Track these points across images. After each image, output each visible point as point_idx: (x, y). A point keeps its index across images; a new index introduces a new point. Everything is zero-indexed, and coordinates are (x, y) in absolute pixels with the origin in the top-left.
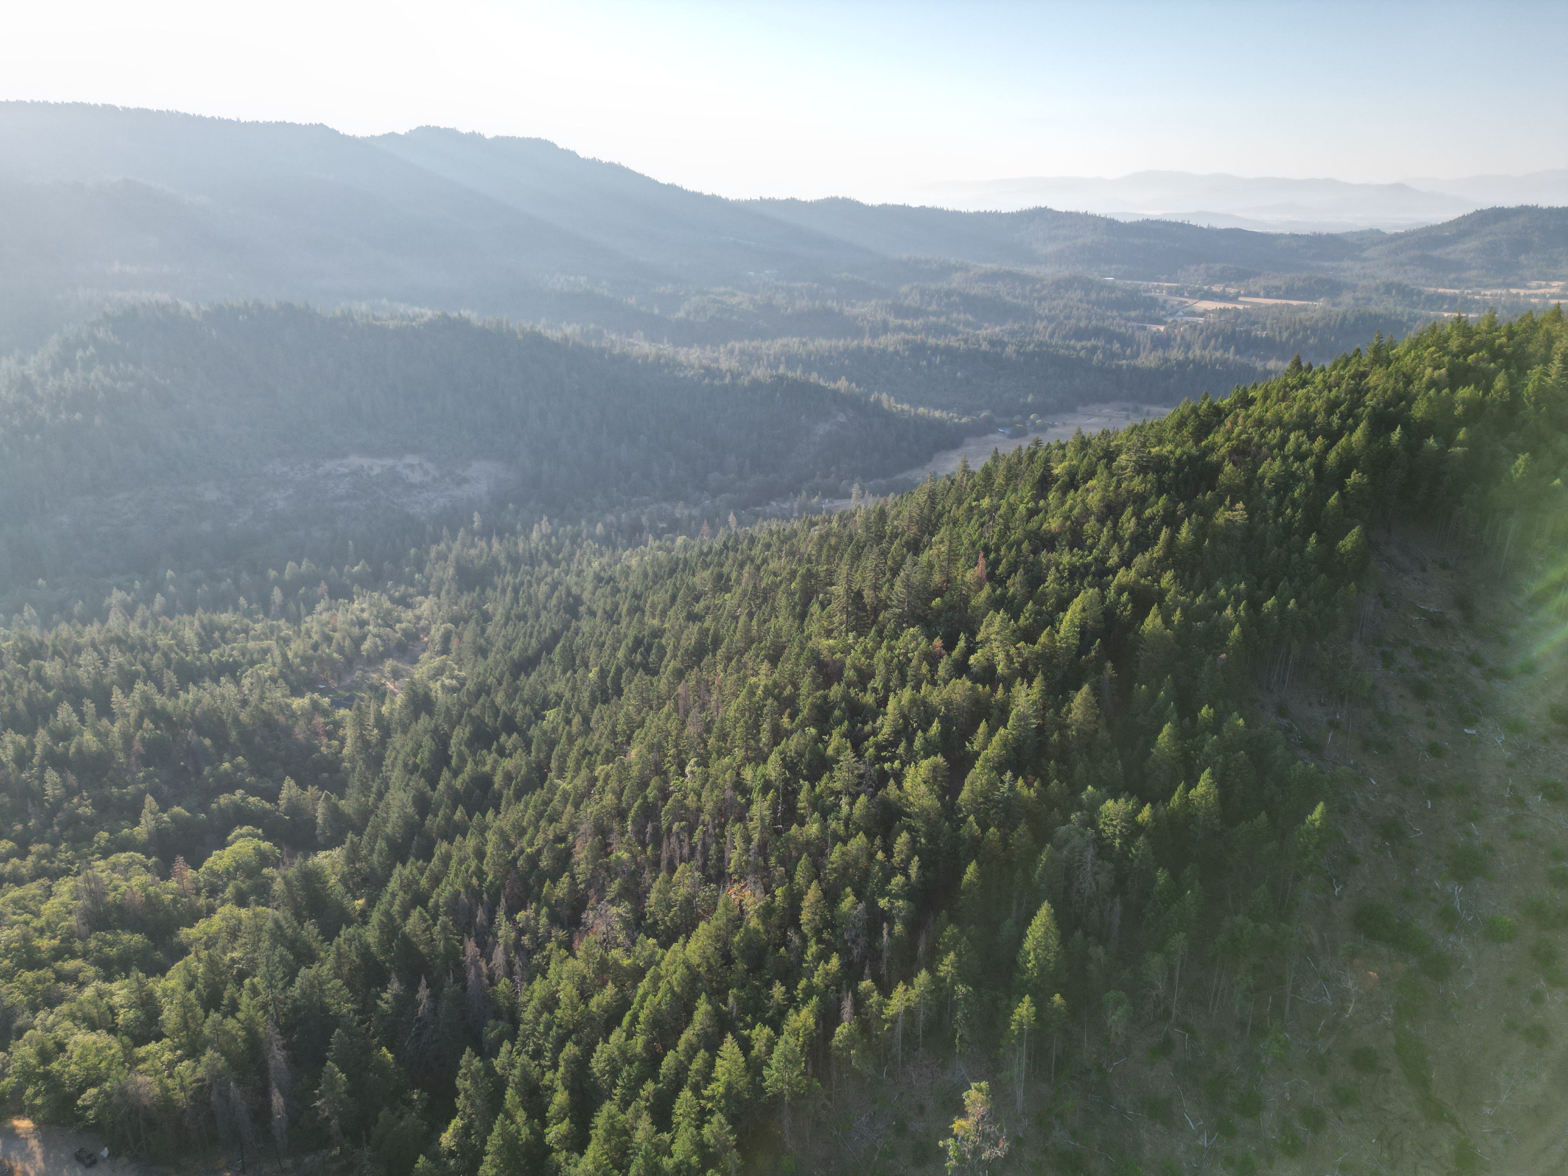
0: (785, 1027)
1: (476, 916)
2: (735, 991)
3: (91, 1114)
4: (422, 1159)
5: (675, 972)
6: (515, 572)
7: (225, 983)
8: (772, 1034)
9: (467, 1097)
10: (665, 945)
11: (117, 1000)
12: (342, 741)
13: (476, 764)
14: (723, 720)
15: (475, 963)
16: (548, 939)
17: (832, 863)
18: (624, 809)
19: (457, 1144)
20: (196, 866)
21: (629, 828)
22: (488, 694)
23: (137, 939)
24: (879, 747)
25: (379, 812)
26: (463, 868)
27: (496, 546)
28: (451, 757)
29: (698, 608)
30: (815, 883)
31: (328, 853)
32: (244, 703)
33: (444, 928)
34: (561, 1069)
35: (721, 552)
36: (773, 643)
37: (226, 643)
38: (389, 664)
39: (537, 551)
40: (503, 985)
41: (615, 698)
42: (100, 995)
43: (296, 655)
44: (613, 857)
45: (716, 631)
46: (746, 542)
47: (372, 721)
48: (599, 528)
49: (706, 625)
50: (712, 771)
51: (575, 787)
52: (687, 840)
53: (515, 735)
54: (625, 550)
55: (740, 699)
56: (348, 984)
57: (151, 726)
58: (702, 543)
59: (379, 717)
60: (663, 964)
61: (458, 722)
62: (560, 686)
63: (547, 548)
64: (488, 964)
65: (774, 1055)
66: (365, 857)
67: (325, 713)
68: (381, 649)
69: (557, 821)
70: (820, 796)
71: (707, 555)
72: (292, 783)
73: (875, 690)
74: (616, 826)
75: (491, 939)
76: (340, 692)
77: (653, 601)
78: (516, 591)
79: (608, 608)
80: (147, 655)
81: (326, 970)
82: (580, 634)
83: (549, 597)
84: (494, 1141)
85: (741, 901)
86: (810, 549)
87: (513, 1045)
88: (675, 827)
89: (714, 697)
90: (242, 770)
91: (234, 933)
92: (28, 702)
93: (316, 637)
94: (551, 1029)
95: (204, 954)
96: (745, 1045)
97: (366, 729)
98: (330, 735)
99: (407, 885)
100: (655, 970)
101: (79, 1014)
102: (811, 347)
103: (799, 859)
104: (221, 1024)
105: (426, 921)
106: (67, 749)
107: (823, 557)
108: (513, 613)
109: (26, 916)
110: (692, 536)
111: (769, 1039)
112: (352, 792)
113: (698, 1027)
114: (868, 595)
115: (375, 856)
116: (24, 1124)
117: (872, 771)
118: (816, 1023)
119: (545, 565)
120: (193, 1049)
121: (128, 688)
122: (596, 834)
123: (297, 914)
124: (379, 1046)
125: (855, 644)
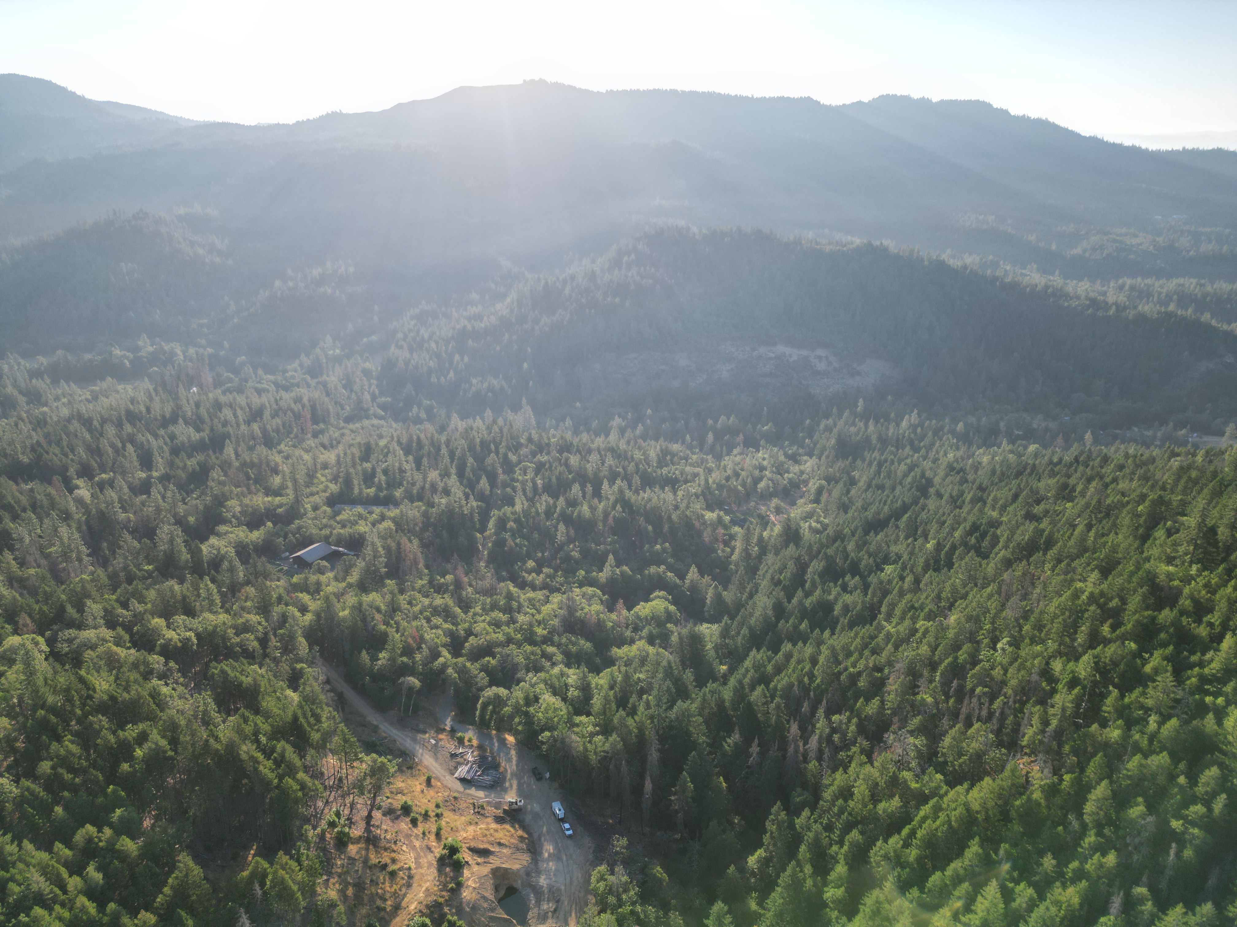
0: (1049, 895)
1: (802, 707)
2: (1007, 846)
3: (544, 747)
4: (732, 868)
5: (955, 809)
6: (882, 451)
7: (632, 693)
8: (1035, 896)
9: (772, 837)
10: (952, 785)
11: (570, 681)
12: (733, 549)
13: (824, 592)
14: (1042, 613)
15: (795, 741)
16: (854, 743)
17: (1128, 770)
18: (935, 662)
19: (759, 868)
20: (629, 609)
21: (937, 678)
22: (843, 541)
23: (587, 646)
24: (1203, 679)
25: (748, 607)
26: (799, 667)
27: (871, 427)
28: (806, 581)
29: (1038, 510)
30: (1105, 783)
31: (709, 625)
32: (677, 507)
33: (778, 707)
34: (846, 848)
35: (1071, 465)
36: (1106, 557)
37: (673, 464)
38: (775, 502)
39: (904, 437)
40: (813, 765)
41: (946, 569)
42: (562, 674)
43: (714, 482)
44: (919, 697)
45: (1051, 534)
46: (1099, 459)
47: (755, 541)
48: (960, 426)
49: (1042, 526)
50: (1022, 653)
51: (898, 632)
52: (987, 705)
53: (857, 578)
54: (979, 448)
55: (1063, 599)
56: (706, 722)
57: (621, 509)
58: (1053, 453)
59: (761, 539)
60: (945, 799)
61: (816, 557)
62: (900, 548)
63: (912, 436)
64: (804, 745)
65: (1033, 915)
66: (733, 636)
67: (726, 527)
68: (771, 489)
69: (878, 654)
70: (1128, 707)
71: (1056, 465)
72: (696, 570)
73: (1211, 625)
74: (926, 673)
75: (810, 727)
76: (738, 515)
77: (995, 496)
78: (880, 465)
79: (954, 494)
80: (626, 462)
81: (694, 707)
82: (926, 511)
83: (905, 475)
84: (784, 878)
85: (1028, 773)
86: (1168, 478)
87: (812, 814)
88: (978, 690)
89: (1038, 590)
90: (667, 553)
91: (643, 661)
92: (558, 478)
93: (729, 472)
94: (843, 814)
95: (623, 669)
96: (1007, 895)
97: (750, 545)
98: (726, 543)
99: (758, 667)
100: (938, 801)
101: (549, 682)
102: (1209, 288)
103: (1094, 755)
104: (624, 719)
105: (766, 697)
106: (573, 512)
107: (1180, 487)
108: (874, 482)
109: (534, 611)
110: (1045, 447)
111: (1031, 899)
112: (732, 587)
113: (967, 862)
114: (1223, 533)
115: (740, 638)
116: (510, 739)
117: (1191, 699)
118: (1081, 905)
119: (908, 449)
120: (606, 730)
121: (612, 482)
122: (908, 675)
123: (683, 662)
124: (719, 774)
125: (1198, 576)
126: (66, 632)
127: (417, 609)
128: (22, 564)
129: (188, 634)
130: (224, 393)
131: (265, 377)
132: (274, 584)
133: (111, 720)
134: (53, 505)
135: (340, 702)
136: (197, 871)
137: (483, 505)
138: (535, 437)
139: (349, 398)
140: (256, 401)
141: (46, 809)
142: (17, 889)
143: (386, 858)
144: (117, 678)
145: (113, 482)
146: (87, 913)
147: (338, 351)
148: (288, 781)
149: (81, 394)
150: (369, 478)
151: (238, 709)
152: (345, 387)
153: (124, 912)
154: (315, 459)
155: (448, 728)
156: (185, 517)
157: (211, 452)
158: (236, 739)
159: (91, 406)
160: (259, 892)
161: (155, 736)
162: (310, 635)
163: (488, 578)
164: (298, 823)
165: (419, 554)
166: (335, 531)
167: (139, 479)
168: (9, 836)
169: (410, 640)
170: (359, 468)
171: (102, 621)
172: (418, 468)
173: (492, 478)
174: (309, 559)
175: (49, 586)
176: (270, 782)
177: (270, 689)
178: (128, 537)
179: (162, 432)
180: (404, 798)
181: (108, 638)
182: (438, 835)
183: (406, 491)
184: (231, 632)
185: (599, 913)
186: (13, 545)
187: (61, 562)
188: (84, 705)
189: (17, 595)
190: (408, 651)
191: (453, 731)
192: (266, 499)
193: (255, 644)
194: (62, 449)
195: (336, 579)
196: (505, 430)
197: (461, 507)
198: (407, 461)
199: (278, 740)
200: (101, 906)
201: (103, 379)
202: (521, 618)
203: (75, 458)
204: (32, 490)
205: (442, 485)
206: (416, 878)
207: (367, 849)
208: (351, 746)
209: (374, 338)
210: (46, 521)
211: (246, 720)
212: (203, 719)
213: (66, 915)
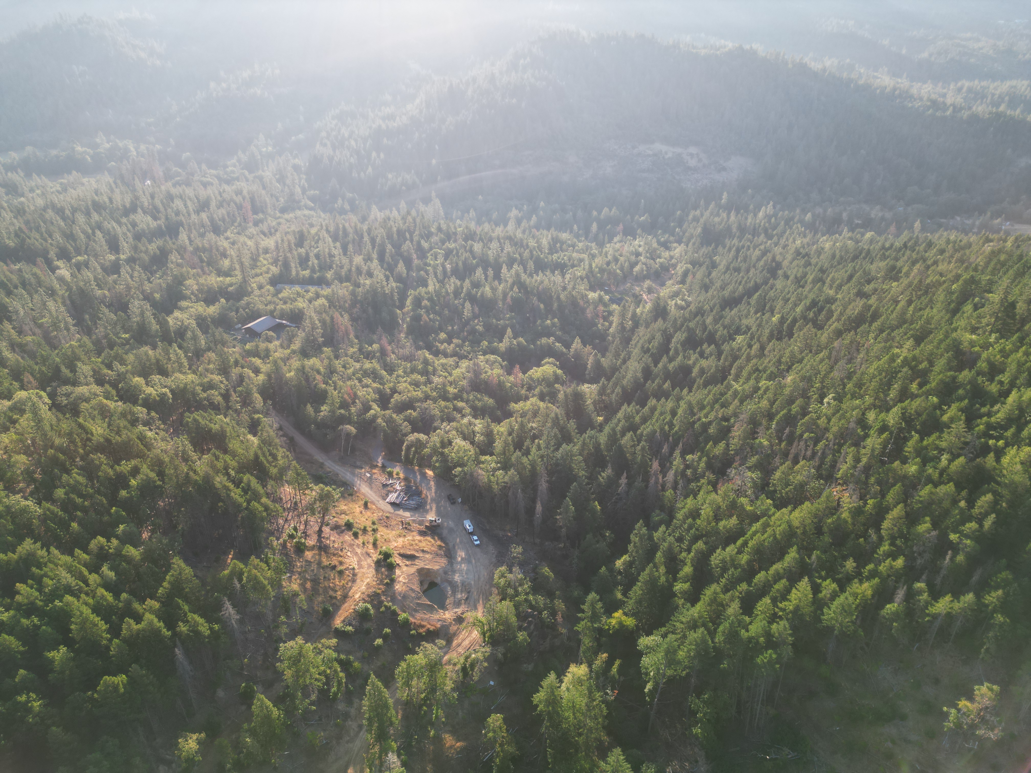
0: (848, 588)
1: (663, 449)
2: (818, 552)
3: (457, 479)
4: (604, 568)
5: (780, 526)
6: (740, 238)
7: (526, 438)
8: (838, 589)
9: (635, 546)
10: (779, 506)
11: (477, 429)
12: (611, 324)
13: (684, 358)
14: (863, 374)
15: (656, 474)
16: (703, 477)
17: (920, 497)
18: (773, 413)
19: (624, 569)
20: (524, 373)
21: (773, 426)
22: (703, 316)
23: (490, 401)
24: (989, 426)
25: (622, 371)
26: (662, 418)
27: (733, 218)
28: (670, 349)
29: (868, 288)
30: (900, 506)
31: (589, 385)
32: (564, 288)
33: (643, 449)
34: (692, 554)
35: (900, 249)
36: (921, 327)
37: (562, 251)
38: (647, 283)
39: (760, 226)
40: (669, 493)
41: (787, 338)
42: (470, 424)
43: (597, 267)
44: (757, 441)
45: (877, 308)
46: (924, 245)
47: (629, 316)
48: (809, 216)
49: (870, 302)
50: (844, 406)
51: (743, 390)
52: (811, 447)
53: (713, 346)
54: (823, 235)
55: (881, 362)
56: (585, 460)
57: (517, 290)
58: (886, 240)
59: (634, 314)
60: (773, 518)
61: (680, 329)
62: (750, 321)
63: (767, 225)
64: (663, 478)
65: (835, 603)
66: (608, 394)
67: (605, 305)
68: (645, 273)
69: (726, 407)
70: (926, 448)
71: (887, 250)
72: (579, 341)
73: (1001, 383)
74: (764, 422)
75: (668, 464)
76: (616, 294)
77: (833, 278)
78: (738, 251)
79: (799, 275)
80: (522, 249)
81: (576, 449)
82: (774, 290)
83: (759, 259)
84: (644, 576)
85: (840, 498)
86: (980, 261)
87: (667, 529)
88: (806, 435)
89: (861, 355)
90: (556, 327)
91: (535, 413)
92: (464, 263)
93: (610, 257)
94: (692, 529)
95: (519, 420)
96: (816, 589)
97: (625, 320)
98: (605, 319)
99: (628, 418)
100: (767, 520)
101: (460, 430)
103: (894, 485)
104: (520, 458)
105: (634, 441)
106: (477, 293)
107: (990, 269)
108: (732, 265)
109: (446, 374)
110: (879, 233)
111: (834, 591)
112: (609, 355)
113: (786, 564)
114: (1021, 307)
115: (614, 396)
116: (430, 473)
117: (977, 442)
118: (873, 596)
119: (763, 236)
120: (505, 466)
121: (510, 266)
122: (749, 423)
123: (567, 414)
124: (594, 500)
125: (996, 343)
126: (64, 388)
127: (350, 371)
128: (20, 332)
129: (164, 390)
130: (174, 185)
131: (208, 171)
132: (231, 350)
133: (108, 458)
134: (40, 283)
135: (292, 444)
136: (188, 571)
137: (401, 285)
138: (444, 227)
139: (282, 191)
140: (203, 193)
141: (65, 525)
142: (50, 582)
143: (335, 561)
144: (109, 425)
145: (88, 263)
146: (106, 600)
147: (270, 148)
148: (254, 504)
149: (53, 186)
150: (304, 262)
151: (210, 449)
152: (278, 181)
153: (134, 599)
154: (257, 244)
155: (380, 465)
156: (152, 293)
157: (168, 238)
158: (211, 472)
159: (61, 197)
160: (238, 586)
161: (145, 469)
162: (265, 392)
163: (408, 346)
164: (264, 535)
165: (350, 327)
166: (278, 307)
167: (110, 261)
168: (39, 544)
169: (346, 396)
170: (295, 253)
171: (92, 379)
172: (345, 254)
173: (408, 263)
174: (258, 330)
175: (45, 351)
176: (240, 505)
177: (234, 434)
178: (106, 311)
179: (124, 220)
180: (347, 518)
181: (98, 393)
182: (375, 545)
183: (336, 273)
184: (199, 389)
185: (501, 601)
186: (10, 317)
187: (52, 331)
188: (84, 446)
189: (20, 358)
190: (344, 405)
191: (384, 467)
192: (218, 279)
193: (219, 398)
194: (42, 235)
195: (282, 346)
196: (418, 220)
197: (383, 287)
198: (335, 247)
199: (244, 474)
200: (117, 596)
201: (69, 173)
202: (436, 380)
203: (54, 243)
204: (20, 270)
205: (366, 268)
206: (359, 575)
207: (320, 555)
208: (302, 478)
209: (301, 136)
210: (36, 296)
211: (217, 458)
212: (183, 457)
213: (91, 601)
